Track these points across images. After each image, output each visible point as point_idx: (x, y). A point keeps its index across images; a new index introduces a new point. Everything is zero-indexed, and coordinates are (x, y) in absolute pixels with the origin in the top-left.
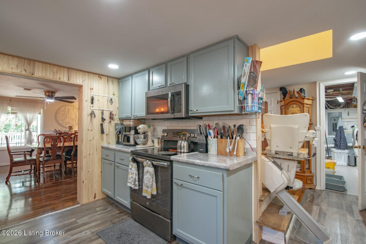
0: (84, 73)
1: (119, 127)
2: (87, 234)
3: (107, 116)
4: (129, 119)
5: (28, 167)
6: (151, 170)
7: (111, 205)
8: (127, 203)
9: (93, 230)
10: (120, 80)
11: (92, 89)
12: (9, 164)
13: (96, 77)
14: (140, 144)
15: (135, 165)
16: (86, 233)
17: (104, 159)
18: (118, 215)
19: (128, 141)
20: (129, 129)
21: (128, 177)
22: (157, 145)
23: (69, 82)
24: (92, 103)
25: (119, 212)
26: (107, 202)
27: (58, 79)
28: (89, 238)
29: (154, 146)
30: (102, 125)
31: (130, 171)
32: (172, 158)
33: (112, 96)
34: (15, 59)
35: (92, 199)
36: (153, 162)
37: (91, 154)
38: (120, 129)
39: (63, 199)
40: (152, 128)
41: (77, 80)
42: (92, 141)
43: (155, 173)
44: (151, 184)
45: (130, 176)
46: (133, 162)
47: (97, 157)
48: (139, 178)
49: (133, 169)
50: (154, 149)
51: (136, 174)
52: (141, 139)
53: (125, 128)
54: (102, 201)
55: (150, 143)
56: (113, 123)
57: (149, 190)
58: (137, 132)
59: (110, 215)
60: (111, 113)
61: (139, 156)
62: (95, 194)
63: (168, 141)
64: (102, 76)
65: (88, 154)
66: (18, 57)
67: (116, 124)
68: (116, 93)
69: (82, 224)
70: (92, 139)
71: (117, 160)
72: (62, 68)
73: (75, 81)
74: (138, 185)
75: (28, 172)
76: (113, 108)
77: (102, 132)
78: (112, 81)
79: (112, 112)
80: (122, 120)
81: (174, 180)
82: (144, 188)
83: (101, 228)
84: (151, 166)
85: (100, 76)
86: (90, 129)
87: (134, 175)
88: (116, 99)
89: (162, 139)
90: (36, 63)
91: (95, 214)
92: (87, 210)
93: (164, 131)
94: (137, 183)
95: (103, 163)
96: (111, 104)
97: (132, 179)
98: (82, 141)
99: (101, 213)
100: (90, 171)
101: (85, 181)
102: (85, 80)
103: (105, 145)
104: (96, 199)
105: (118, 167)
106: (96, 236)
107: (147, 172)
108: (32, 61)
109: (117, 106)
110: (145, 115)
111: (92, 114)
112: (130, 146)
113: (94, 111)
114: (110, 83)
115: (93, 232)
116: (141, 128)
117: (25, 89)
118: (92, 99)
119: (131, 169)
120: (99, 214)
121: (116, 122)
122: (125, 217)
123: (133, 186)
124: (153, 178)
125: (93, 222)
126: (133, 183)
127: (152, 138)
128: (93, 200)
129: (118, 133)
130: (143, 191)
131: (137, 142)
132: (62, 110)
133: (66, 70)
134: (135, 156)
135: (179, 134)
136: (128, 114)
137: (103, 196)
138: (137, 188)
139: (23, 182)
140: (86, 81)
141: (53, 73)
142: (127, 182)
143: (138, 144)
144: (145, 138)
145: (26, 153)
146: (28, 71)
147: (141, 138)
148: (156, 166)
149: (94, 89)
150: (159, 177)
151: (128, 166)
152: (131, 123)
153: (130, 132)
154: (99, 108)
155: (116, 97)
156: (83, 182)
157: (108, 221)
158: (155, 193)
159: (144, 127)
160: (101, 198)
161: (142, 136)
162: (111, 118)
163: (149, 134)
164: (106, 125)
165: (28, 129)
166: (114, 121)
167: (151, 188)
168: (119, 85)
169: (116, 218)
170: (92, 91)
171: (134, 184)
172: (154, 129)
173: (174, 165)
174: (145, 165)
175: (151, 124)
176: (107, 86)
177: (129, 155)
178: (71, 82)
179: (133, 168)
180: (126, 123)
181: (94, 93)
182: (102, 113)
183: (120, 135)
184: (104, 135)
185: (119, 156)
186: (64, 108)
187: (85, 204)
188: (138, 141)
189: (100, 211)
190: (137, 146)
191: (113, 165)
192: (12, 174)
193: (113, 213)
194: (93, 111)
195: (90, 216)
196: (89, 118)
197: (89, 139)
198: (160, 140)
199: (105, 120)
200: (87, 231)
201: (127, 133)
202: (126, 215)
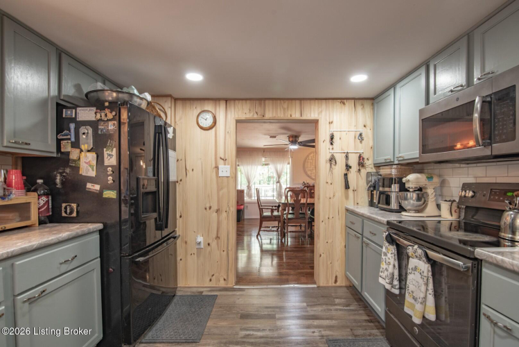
0: (320, 101)
1: (374, 179)
2: (315, 334)
3: (353, 161)
4: (389, 164)
5: (276, 223)
6: (425, 267)
7: (357, 301)
8: (380, 310)
9: (324, 333)
10: (374, 100)
11: (332, 122)
12: (259, 217)
13: (337, 103)
14: (410, 210)
15: (393, 249)
16: (314, 332)
17: (349, 227)
18: (364, 324)
19: (388, 202)
20: (389, 181)
21: (380, 267)
22: (447, 215)
23: (302, 118)
24: (332, 144)
25: (367, 318)
26: (352, 294)
27: (289, 116)
28: (316, 343)
29: (440, 216)
30: (346, 175)
31: (383, 257)
32: (480, 252)
33: (361, 129)
34: (248, 102)
35: (331, 283)
36: (428, 251)
37: (331, 217)
38: (375, 181)
39: (299, 271)
40: (436, 180)
41: (312, 113)
42: (331, 200)
43: (433, 275)
44: (422, 295)
45: (384, 266)
46: (389, 242)
47: (339, 224)
48: (400, 275)
49: (389, 255)
50: (439, 222)
51: (394, 266)
52: (412, 202)
53: (384, 179)
54: (345, 289)
55: (431, 209)
56: (364, 172)
57: (418, 307)
58: (403, 188)
59: (352, 317)
60: (360, 157)
61: (401, 234)
62: (336, 277)
63: (477, 209)
64: (345, 101)
65: (327, 217)
66: (250, 99)
67: (369, 174)
68: (369, 123)
69: (313, 316)
70: (332, 196)
71: (366, 234)
72: (294, 101)
73: (309, 115)
74: (397, 287)
75: (275, 229)
76: (365, 149)
77: (347, 187)
78: (363, 105)
79: (362, 155)
80: (378, 166)
81: (483, 306)
82: (408, 299)
83: (336, 334)
84: (424, 259)
85: (342, 100)
86: (330, 182)
87: (391, 266)
88: (368, 134)
89: (459, 203)
90: (267, 102)
91: (332, 308)
92: (323, 297)
93: (465, 187)
94: (396, 282)
95: (347, 234)
96: (361, 142)
97: (386, 273)
98: (319, 199)
99: (340, 310)
100: (330, 241)
101: (322, 255)
102: (321, 112)
103: (351, 206)
104: (338, 284)
105: (367, 244)
106: (325, 343)
107: (415, 269)
108: (262, 100)
109: (371, 144)
110: (418, 156)
111: (332, 160)
112: (391, 211)
113: (335, 154)
114: (359, 108)
115: (322, 336)
116: (412, 179)
117: (271, 137)
118: (332, 138)
119: (385, 254)
120: (337, 310)
121: (369, 170)
122: (375, 331)
123: (388, 287)
124: (427, 284)
125: (327, 319)
126: (387, 281)
127: (436, 200)
128: (334, 284)
129: (372, 189)
130: (406, 303)
131: (403, 205)
132: (310, 158)
133: (298, 102)
134: (394, 231)
135: (510, 194)
136: (389, 157)
137: (348, 284)
138: (397, 292)
139: (271, 239)
140: (323, 113)
141: (284, 109)
142: (377, 276)
143: (405, 210)
144: (419, 199)
145: (274, 208)
146: (259, 114)
147: (411, 198)
148: (435, 262)
149: (335, 123)
150: (444, 286)
151: (382, 247)
152: (393, 172)
153: (390, 187)
154: (342, 149)
155: (369, 130)
156: (320, 256)
157: (348, 327)
158: (432, 316)
159: (418, 178)
160: (344, 285)
161: (415, 195)
162: (361, 164)
163: (430, 191)
164: (352, 176)
165: (278, 182)
166: (365, 168)
167: (421, 303)
168: (373, 109)
169: (360, 326)
170: (332, 125)
171: (391, 283)
172: (443, 183)
173: (486, 271)
174: (410, 254)
175: (437, 171)
176: (353, 114)
177: (384, 228)
178: (304, 117)
179: (389, 253)
180: (385, 171)
181: (334, 128)
182: (347, 157)
183: (375, 192)
184: (350, 191)
185: (369, 227)
186: (312, 155)
187: (322, 287)
188: (405, 204)
189: (339, 304)
190: (403, 213)
191: (360, 240)
192: (262, 229)
193: (358, 317)
194: (333, 155)
195: (324, 307)
196: (328, 165)
197: (328, 196)
198: (455, 205)
199: (350, 167)
200: (316, 330)
201: (387, 189)
202: (378, 329)
